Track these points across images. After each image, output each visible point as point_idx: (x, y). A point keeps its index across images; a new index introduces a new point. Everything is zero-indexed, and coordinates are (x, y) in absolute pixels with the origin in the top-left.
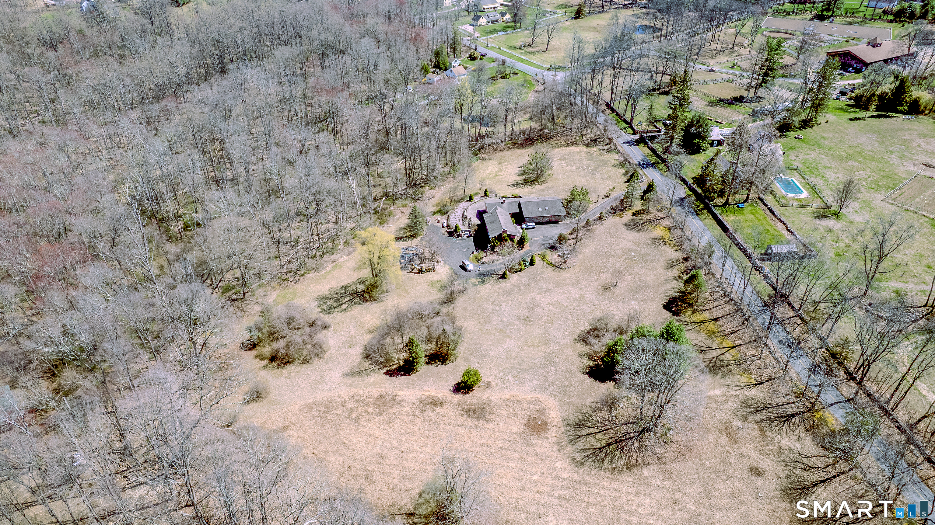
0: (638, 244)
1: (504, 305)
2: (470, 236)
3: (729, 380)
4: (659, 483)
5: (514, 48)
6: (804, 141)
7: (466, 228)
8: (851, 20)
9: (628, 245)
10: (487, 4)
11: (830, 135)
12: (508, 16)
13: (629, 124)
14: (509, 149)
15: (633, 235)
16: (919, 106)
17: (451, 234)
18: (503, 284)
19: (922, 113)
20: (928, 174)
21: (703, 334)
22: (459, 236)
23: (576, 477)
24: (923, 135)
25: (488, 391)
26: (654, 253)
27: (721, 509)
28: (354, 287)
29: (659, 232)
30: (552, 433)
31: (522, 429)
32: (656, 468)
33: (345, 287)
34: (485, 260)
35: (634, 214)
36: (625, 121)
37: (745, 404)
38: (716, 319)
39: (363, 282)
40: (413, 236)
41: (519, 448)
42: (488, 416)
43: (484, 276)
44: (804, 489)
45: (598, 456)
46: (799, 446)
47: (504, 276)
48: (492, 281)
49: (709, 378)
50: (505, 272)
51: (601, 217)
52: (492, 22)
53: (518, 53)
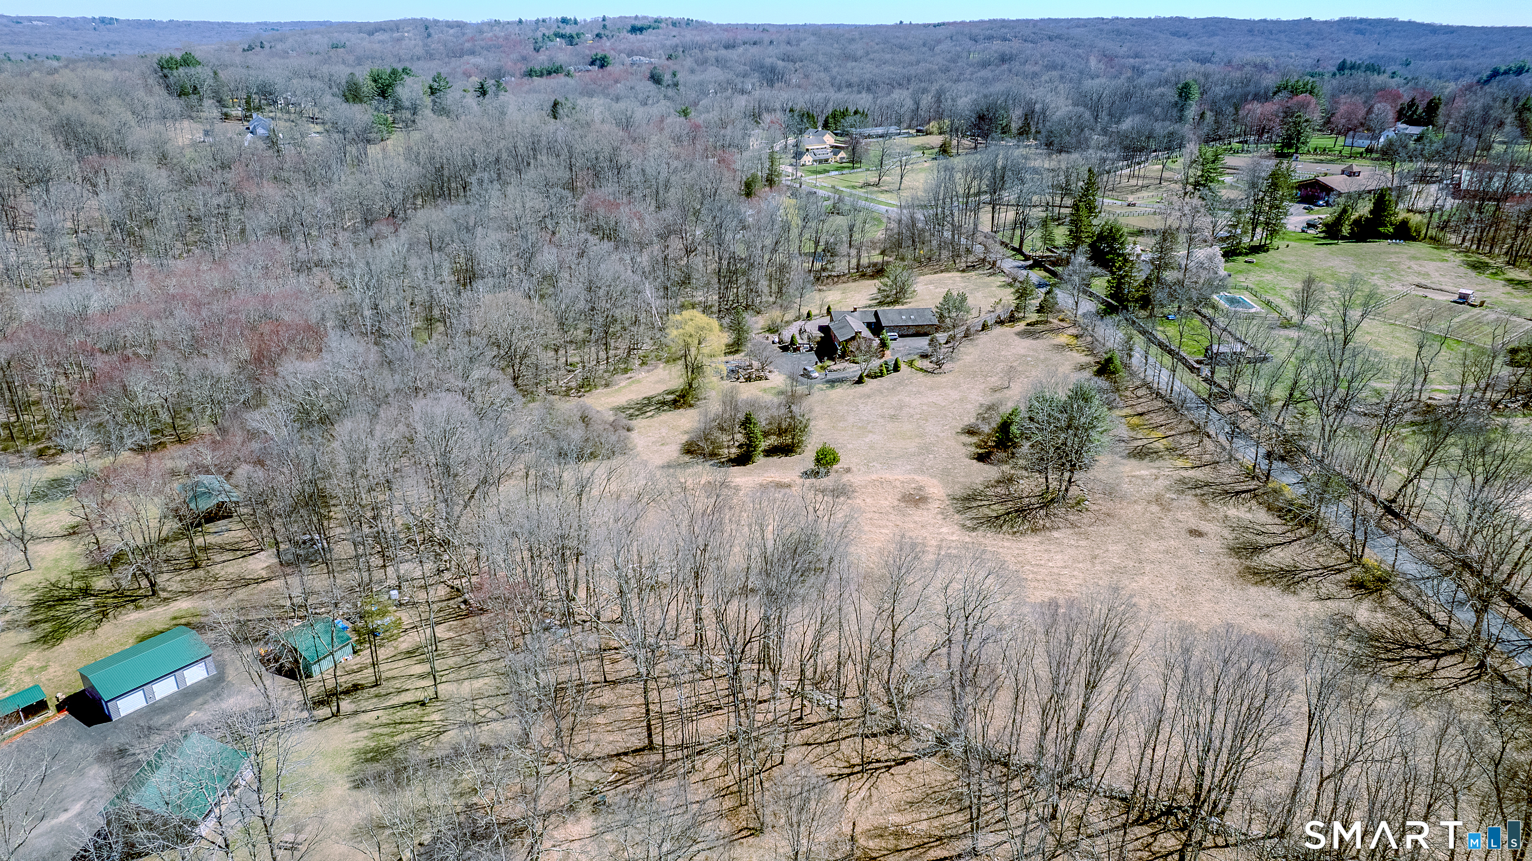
0: (1036, 350)
1: (861, 406)
2: (811, 349)
3: (1158, 463)
4: (1072, 542)
5: (854, 187)
6: (1257, 265)
7: (806, 341)
8: (1322, 157)
9: (1022, 352)
10: (811, 144)
11: (1293, 259)
12: (842, 154)
13: (1019, 251)
14: (855, 280)
15: (1028, 342)
16: (1409, 229)
17: (785, 349)
18: (859, 388)
19: (1414, 239)
20: (1421, 294)
21: (1124, 427)
22: (795, 350)
23: (967, 539)
24: (1414, 258)
25: (849, 475)
26: (1056, 357)
27: (1152, 562)
28: (661, 398)
29: (1063, 339)
30: (934, 506)
31: (896, 503)
32: (1069, 531)
33: (648, 399)
34: (835, 367)
35: (1028, 325)
36: (1014, 249)
37: (1182, 481)
38: (1141, 414)
39: (672, 393)
40: (737, 352)
41: (892, 517)
42: (851, 494)
43: (832, 383)
44: (1257, 549)
45: (995, 522)
46: (1249, 516)
47: (860, 381)
48: (845, 386)
49: (1134, 462)
50: (861, 377)
51: (985, 327)
52: (820, 162)
53: (860, 192)
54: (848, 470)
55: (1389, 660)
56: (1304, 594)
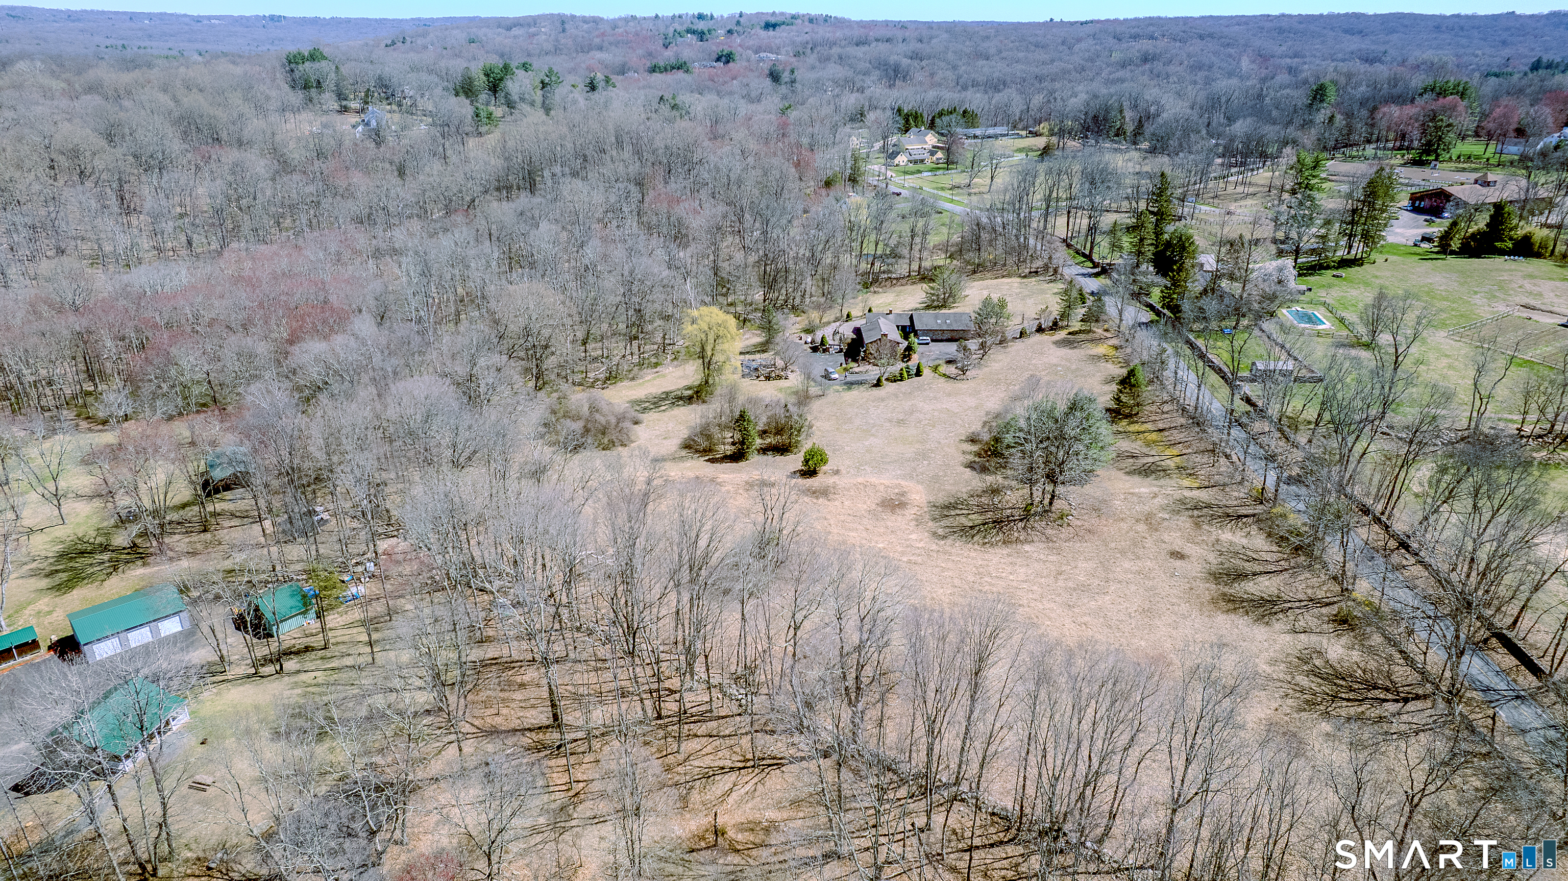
0: (1067, 360)
1: (872, 409)
2: (841, 350)
3: (1162, 482)
4: (1042, 556)
5: (942, 189)
6: (1345, 279)
7: (837, 342)
8: (1465, 165)
9: (1055, 361)
10: (911, 144)
11: (1388, 274)
12: (940, 155)
13: (1089, 257)
14: (914, 283)
15: (1065, 352)
16: (1532, 244)
17: (815, 349)
18: (876, 392)
19: (1538, 255)
20: (1525, 315)
21: (1139, 443)
22: (825, 351)
23: (934, 547)
24: (1531, 276)
25: (836, 477)
26: (1090, 368)
27: (1120, 582)
28: (679, 393)
29: (1101, 349)
30: (910, 512)
31: (874, 506)
32: (1042, 545)
33: (667, 393)
34: (857, 370)
35: (1070, 333)
36: (1084, 255)
37: (1182, 502)
38: (1160, 430)
39: (690, 388)
40: (764, 351)
41: (865, 522)
42: (831, 496)
43: (850, 385)
44: (1241, 576)
45: (967, 532)
46: (1244, 541)
47: (878, 384)
48: (862, 388)
49: (1137, 479)
50: (879, 380)
51: (1022, 334)
52: (916, 162)
53: (947, 194)
54: (837, 472)
55: (1348, 700)
56: (1278, 626)
